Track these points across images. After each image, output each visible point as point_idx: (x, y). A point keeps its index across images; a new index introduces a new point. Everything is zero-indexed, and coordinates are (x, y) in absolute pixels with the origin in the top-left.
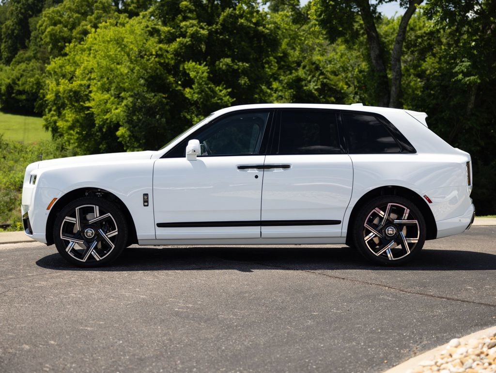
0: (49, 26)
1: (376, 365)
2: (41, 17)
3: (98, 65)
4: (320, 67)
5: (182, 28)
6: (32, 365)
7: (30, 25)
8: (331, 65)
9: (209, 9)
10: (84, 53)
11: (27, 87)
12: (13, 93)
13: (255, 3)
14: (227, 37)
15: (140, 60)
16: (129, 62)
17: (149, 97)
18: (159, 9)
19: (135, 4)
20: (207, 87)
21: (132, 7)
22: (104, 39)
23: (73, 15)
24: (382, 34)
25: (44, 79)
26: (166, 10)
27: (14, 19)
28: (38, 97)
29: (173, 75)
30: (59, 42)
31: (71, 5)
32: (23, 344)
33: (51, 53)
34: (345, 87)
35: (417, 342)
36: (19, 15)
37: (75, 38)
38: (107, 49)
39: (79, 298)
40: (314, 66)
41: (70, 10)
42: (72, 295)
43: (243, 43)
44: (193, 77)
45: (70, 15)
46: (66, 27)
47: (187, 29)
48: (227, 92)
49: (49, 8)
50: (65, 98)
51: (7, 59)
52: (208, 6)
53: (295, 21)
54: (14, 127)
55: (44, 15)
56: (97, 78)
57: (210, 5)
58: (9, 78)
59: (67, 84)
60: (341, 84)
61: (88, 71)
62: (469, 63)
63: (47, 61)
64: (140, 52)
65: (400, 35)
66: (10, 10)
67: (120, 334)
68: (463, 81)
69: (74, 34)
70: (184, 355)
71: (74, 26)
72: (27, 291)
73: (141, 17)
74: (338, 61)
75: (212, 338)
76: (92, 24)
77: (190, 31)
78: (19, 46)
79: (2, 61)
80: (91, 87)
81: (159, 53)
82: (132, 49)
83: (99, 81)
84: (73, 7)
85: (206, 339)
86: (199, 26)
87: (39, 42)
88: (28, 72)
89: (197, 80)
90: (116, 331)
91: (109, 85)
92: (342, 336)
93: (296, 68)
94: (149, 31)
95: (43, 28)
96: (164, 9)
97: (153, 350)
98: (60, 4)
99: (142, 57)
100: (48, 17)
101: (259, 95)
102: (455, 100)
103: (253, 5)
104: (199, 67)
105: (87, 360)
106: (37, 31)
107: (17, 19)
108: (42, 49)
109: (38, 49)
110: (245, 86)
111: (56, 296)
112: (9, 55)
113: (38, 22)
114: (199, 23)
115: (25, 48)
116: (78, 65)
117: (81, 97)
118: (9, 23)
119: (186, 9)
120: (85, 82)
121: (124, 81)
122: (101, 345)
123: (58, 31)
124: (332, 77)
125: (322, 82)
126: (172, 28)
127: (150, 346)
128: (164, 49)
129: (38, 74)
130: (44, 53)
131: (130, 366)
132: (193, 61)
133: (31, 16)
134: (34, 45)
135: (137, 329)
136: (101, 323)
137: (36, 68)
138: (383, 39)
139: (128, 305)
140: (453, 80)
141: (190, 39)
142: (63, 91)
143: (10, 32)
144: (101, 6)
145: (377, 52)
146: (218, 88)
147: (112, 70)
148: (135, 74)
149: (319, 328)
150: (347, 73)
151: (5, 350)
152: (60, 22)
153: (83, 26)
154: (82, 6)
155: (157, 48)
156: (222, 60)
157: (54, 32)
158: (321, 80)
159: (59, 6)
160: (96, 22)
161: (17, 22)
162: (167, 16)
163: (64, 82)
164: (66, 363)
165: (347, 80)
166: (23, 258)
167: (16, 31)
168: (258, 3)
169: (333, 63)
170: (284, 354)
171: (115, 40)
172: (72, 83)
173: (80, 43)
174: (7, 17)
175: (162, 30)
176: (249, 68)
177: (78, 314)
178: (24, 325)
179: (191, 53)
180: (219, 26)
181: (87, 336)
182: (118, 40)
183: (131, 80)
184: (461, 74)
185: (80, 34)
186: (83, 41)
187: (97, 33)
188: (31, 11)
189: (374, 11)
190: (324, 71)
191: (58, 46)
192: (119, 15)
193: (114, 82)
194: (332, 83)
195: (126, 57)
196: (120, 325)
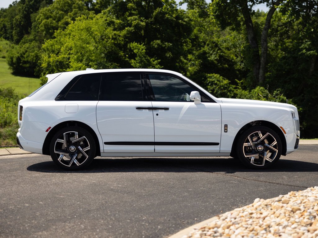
0: (44, 19)
1: (216, 213)
2: (38, 13)
3: (75, 45)
4: (218, 45)
5: (129, 21)
6: (30, 213)
7: (31, 19)
8: (226, 44)
9: (147, 8)
10: (66, 37)
11: (29, 59)
12: (21, 63)
13: (175, 4)
14: (158, 26)
15: (102, 41)
16: (95, 43)
17: (107, 65)
18: (114, 9)
19: (99, 4)
20: (145, 59)
21: (97, 7)
22: (78, 29)
23: (59, 12)
24: (259, 23)
25: (40, 54)
26: (118, 9)
27: (21, 14)
28: (37, 65)
29: (123, 51)
30: (50, 30)
31: (57, 5)
32: (25, 203)
33: (45, 37)
34: (235, 58)
35: (243, 203)
36: (24, 12)
37: (60, 27)
38: (81, 35)
39: (58, 182)
40: (214, 44)
41: (57, 9)
42: (54, 181)
43: (168, 30)
44: (136, 53)
45: (57, 12)
46: (54, 20)
47: (132, 22)
48: (158, 62)
49: (44, 7)
50: (54, 66)
51: (17, 40)
52: (145, 6)
53: (200, 16)
54: (22, 85)
55: (40, 12)
56: (74, 53)
57: (147, 6)
58: (18, 53)
59: (55, 57)
60: (232, 56)
61: (69, 49)
62: (310, 42)
63: (42, 42)
64: (102, 36)
65: (267, 25)
66: (18, 9)
67: (79, 199)
68: (306, 54)
69: (59, 25)
70: (112, 208)
71: (59, 20)
72: (28, 179)
73: (102, 13)
74: (230, 41)
75: (129, 201)
76: (71, 18)
77: (134, 23)
78: (24, 32)
79: (14, 42)
80: (70, 59)
81: (114, 37)
82: (96, 35)
83: (75, 55)
84: (59, 7)
85: (126, 202)
86: (140, 20)
87: (37, 29)
88: (30, 49)
89: (139, 54)
90: (76, 198)
91: (82, 57)
92: (202, 200)
93: (203, 46)
94: (108, 23)
95: (40, 20)
96: (117, 8)
97: (95, 206)
98: (51, 5)
99: (103, 40)
100: (43, 13)
101: (179, 64)
102: (301, 66)
103: (173, 6)
104: (140, 46)
105: (60, 211)
106: (36, 22)
107: (23, 15)
108: (39, 34)
109: (36, 34)
110: (169, 58)
111: (44, 181)
112: (18, 38)
113: (36, 17)
114: (139, 17)
115: (28, 33)
116: (63, 44)
117: (64, 65)
118: (18, 17)
119: (131, 8)
120: (66, 56)
121: (92, 55)
122: (68, 204)
123: (50, 22)
124: (226, 51)
125: (219, 54)
126: (122, 21)
127: (94, 205)
128: (117, 35)
129: (37, 50)
130: (40, 37)
131: (82, 214)
132: (135, 42)
133: (32, 13)
134: (34, 32)
135: (88, 197)
136: (69, 194)
137: (35, 46)
138: (261, 27)
139: (85, 185)
140: (300, 53)
141: (134, 28)
142: (52, 61)
143: (18, 23)
144: (77, 6)
145: (252, 35)
146: (152, 59)
147: (83, 48)
148: (99, 51)
149: (190, 197)
150: (236, 48)
151: (15, 206)
152: (51, 17)
153: (65, 19)
154: (65, 6)
155: (113, 34)
156: (155, 41)
157: (47, 23)
158: (219, 53)
159: (50, 6)
160: (74, 16)
161: (23, 16)
162: (119, 13)
163: (53, 56)
164: (48, 212)
165: (236, 53)
166: (26, 162)
167: (22, 23)
168: (177, 5)
169: (227, 42)
170: (167, 208)
171: (86, 29)
172: (58, 56)
173: (63, 30)
174: (17, 14)
175: (116, 22)
176: (172, 46)
177: (56, 190)
178: (26, 195)
179: (134, 37)
180: (153, 19)
181: (60, 200)
182: (88, 29)
183: (96, 54)
184: (305, 50)
185: (64, 24)
186: (66, 29)
187: (74, 24)
188: (32, 9)
189: (250, 10)
190: (221, 47)
191: (50, 32)
192: (89, 12)
193: (85, 56)
194: (226, 55)
195: (93, 39)
196: (79, 195)
